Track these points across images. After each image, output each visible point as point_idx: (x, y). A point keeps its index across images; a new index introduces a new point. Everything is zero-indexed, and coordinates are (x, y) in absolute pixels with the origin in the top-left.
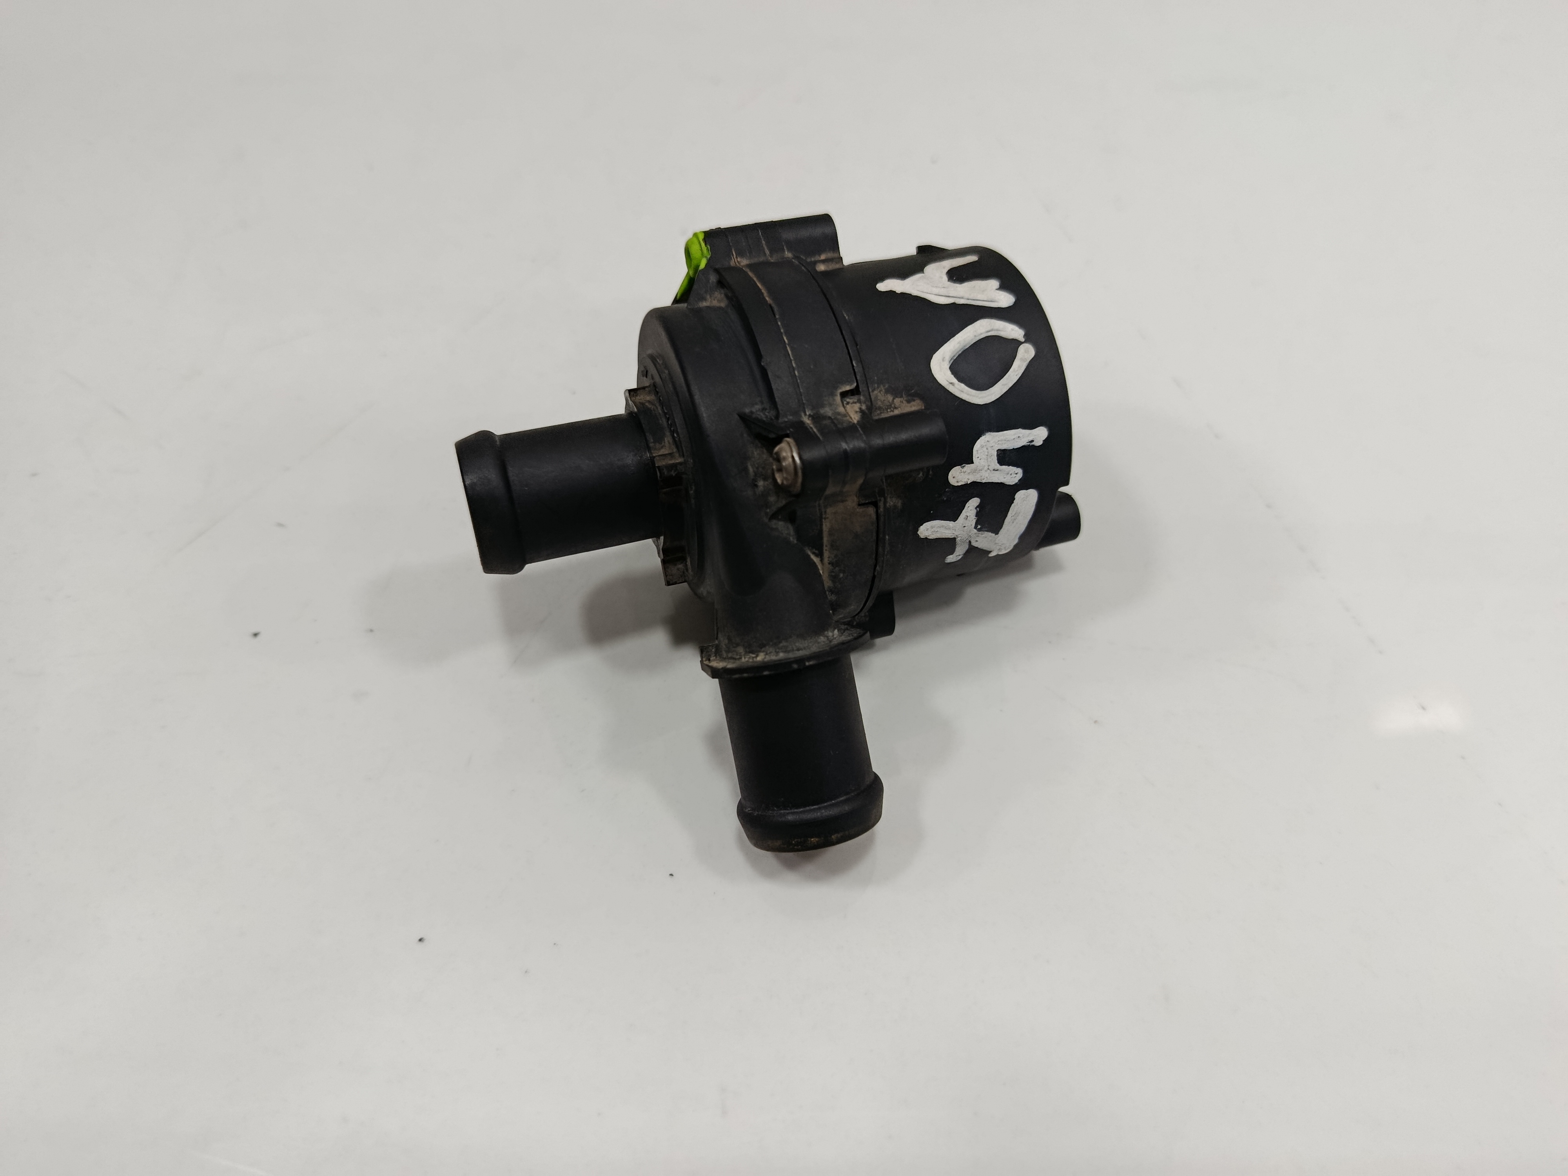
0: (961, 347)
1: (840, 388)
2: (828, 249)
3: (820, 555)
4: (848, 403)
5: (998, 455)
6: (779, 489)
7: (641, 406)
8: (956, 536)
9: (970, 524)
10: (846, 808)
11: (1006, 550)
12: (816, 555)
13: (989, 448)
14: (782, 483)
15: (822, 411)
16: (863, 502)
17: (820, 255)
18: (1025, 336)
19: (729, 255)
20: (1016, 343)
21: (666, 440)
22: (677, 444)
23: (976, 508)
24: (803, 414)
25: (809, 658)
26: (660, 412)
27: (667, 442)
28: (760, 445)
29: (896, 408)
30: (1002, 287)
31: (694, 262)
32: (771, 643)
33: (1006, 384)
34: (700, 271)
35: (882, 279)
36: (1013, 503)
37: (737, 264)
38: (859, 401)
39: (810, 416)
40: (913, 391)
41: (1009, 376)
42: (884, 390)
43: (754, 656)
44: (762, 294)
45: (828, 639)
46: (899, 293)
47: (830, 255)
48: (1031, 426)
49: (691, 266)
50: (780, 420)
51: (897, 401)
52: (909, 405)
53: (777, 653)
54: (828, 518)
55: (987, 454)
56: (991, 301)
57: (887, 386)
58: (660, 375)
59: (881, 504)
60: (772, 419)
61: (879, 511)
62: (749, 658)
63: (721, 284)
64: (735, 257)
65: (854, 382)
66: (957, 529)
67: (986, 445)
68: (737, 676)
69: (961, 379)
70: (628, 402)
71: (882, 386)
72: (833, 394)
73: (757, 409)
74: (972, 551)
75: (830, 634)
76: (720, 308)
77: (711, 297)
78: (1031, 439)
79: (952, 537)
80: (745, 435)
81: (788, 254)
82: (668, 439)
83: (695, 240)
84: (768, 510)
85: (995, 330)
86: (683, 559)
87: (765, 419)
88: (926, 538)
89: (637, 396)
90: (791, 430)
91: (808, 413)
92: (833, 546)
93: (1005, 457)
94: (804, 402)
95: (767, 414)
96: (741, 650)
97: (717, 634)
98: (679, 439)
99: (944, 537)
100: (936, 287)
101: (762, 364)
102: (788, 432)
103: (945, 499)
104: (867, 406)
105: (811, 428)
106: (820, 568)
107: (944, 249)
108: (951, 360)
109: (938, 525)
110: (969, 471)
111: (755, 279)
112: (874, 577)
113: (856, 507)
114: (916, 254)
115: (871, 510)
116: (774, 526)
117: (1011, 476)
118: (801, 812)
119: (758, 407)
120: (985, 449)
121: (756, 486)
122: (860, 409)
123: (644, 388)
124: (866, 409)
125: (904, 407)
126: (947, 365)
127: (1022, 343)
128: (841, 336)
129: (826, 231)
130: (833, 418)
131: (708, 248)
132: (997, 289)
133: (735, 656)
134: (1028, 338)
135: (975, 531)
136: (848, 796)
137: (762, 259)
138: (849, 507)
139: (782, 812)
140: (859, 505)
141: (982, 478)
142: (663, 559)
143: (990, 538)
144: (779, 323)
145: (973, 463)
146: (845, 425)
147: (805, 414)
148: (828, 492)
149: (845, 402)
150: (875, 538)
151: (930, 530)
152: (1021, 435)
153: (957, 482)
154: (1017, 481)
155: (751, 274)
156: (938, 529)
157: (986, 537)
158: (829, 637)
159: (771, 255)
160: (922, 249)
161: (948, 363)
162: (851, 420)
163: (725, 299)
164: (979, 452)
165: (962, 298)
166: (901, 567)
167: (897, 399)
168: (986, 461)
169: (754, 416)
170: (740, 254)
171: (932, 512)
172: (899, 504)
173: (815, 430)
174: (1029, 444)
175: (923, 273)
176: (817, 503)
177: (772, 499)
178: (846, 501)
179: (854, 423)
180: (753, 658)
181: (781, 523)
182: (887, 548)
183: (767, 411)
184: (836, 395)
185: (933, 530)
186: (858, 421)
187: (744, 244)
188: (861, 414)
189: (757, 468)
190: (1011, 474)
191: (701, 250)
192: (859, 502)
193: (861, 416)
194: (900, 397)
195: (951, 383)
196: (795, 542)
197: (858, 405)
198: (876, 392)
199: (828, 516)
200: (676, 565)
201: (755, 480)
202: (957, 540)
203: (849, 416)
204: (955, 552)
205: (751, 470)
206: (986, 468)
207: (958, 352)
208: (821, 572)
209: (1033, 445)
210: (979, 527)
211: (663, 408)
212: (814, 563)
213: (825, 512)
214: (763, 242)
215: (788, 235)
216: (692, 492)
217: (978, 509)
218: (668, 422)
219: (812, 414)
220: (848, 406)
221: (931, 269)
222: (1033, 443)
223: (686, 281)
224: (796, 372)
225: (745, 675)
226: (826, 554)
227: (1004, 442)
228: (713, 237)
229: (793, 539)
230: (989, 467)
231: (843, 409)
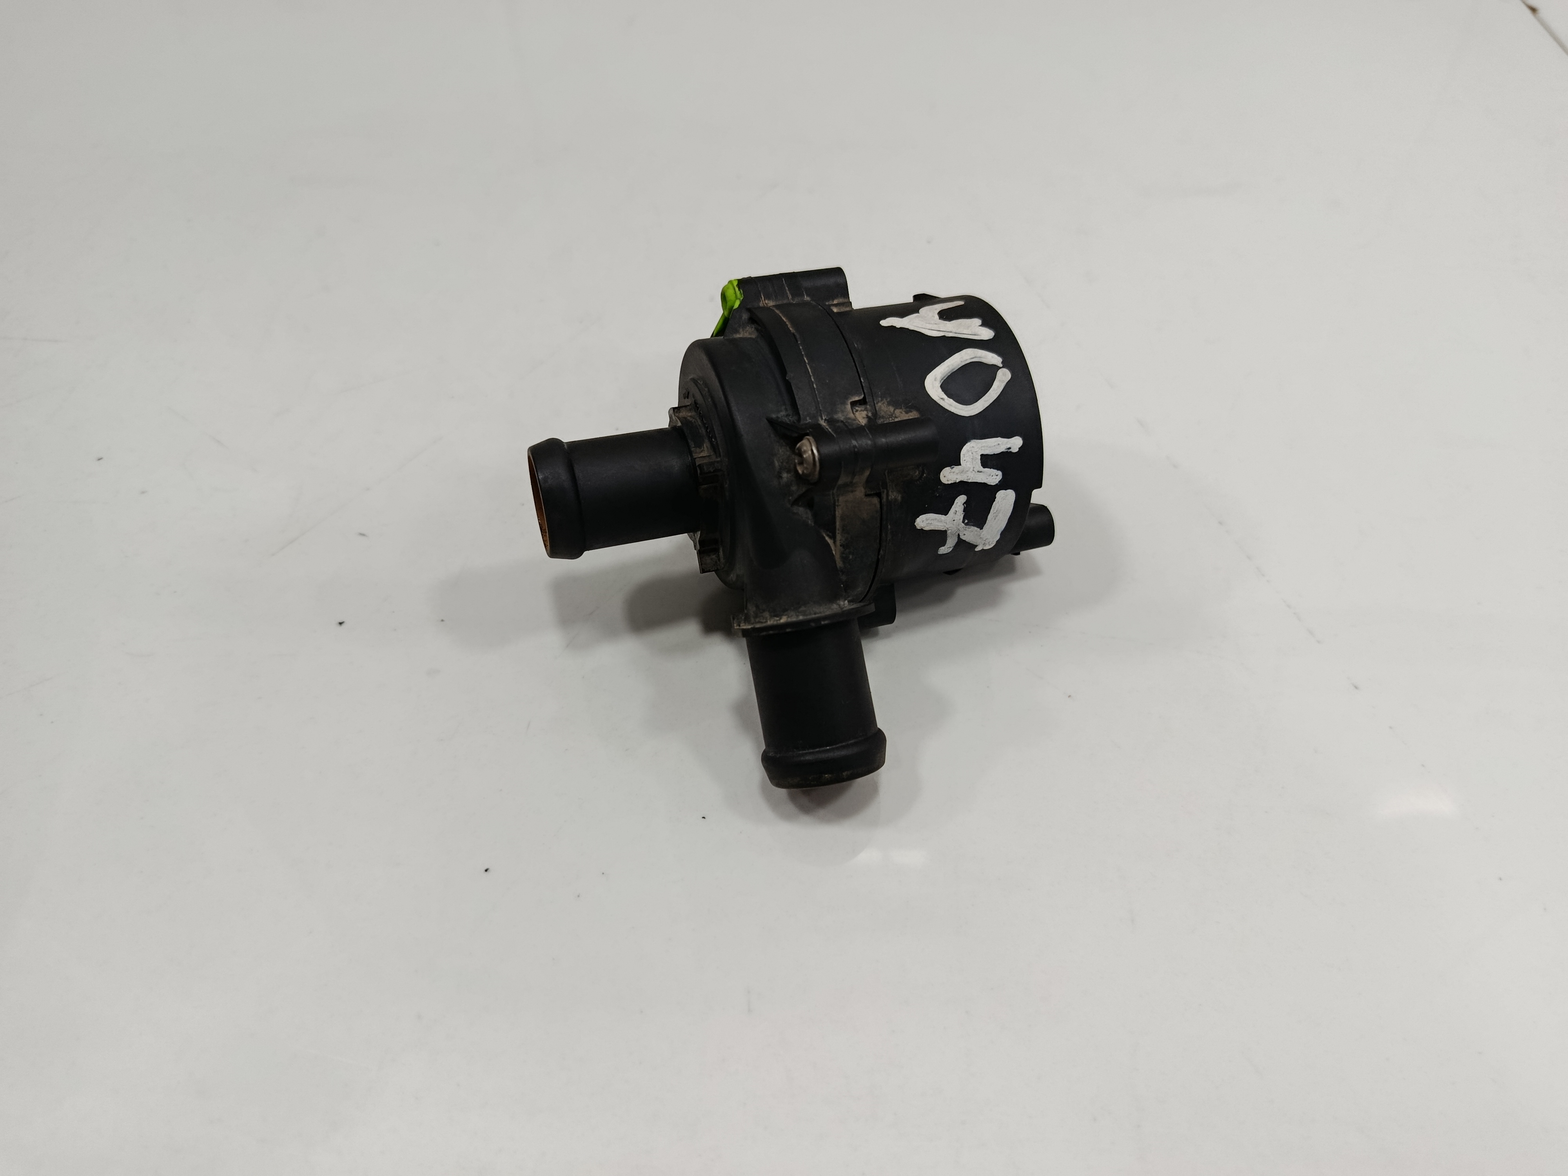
0: (950, 370)
1: (851, 399)
2: (839, 295)
3: (833, 537)
4: (857, 411)
5: (981, 459)
6: (800, 479)
7: (684, 421)
8: (948, 529)
9: (958, 519)
10: (855, 750)
11: (989, 545)
12: (830, 537)
13: (974, 453)
14: (803, 472)
15: (836, 417)
16: (869, 493)
17: (833, 300)
18: (1002, 362)
19: (758, 298)
20: (995, 368)
21: (705, 446)
22: (714, 448)
23: (963, 504)
24: (820, 419)
25: (825, 618)
26: (700, 424)
27: (706, 448)
28: (784, 444)
29: (896, 417)
30: (984, 324)
31: (729, 304)
32: (792, 608)
33: (987, 401)
34: (734, 310)
35: (885, 318)
36: (994, 501)
37: (765, 305)
38: (866, 409)
39: (825, 420)
40: (910, 404)
41: (990, 394)
42: (886, 403)
43: (778, 619)
44: (787, 325)
45: (840, 607)
46: (899, 327)
47: (841, 300)
48: (1008, 435)
49: (726, 306)
50: (802, 422)
51: (898, 412)
52: (907, 415)
53: (798, 616)
54: (840, 505)
55: (972, 457)
56: (975, 335)
57: (888, 400)
58: (701, 392)
59: (884, 496)
60: (794, 423)
61: (882, 501)
62: (774, 621)
63: (753, 320)
64: (763, 299)
65: (861, 395)
66: (948, 522)
67: (971, 450)
68: (764, 633)
69: (949, 395)
70: (672, 418)
71: (885, 400)
72: (844, 403)
73: (783, 415)
74: (961, 543)
75: (842, 603)
76: (751, 338)
77: (743, 330)
78: (1008, 447)
79: (944, 529)
80: (772, 436)
81: (807, 298)
82: (706, 445)
83: (731, 287)
84: (791, 498)
85: (977, 357)
86: (716, 551)
87: (789, 422)
88: (922, 529)
89: (680, 412)
90: (810, 430)
91: (824, 418)
92: (844, 530)
93: (987, 461)
94: (821, 408)
95: (790, 418)
96: (767, 614)
97: (746, 604)
98: (717, 442)
99: (937, 529)
100: (929, 323)
101: (787, 378)
102: (808, 431)
103: (937, 495)
104: (872, 413)
105: (827, 429)
106: (833, 549)
107: (935, 297)
108: (942, 379)
109: (932, 518)
110: (957, 472)
111: (781, 315)
112: (878, 560)
113: (863, 497)
114: (912, 301)
115: (875, 500)
116: (795, 511)
117: (993, 477)
118: (817, 752)
119: (783, 413)
120: (970, 453)
121: (781, 477)
122: (867, 415)
123: (686, 406)
124: (872, 415)
125: (902, 415)
126: (938, 384)
127: (1000, 368)
128: (851, 358)
129: (838, 280)
130: (844, 421)
131: (741, 292)
132: (979, 326)
133: (762, 621)
134: (1005, 365)
135: (963, 524)
136: (856, 740)
137: (785, 302)
138: (857, 497)
139: (801, 752)
140: (867, 495)
141: (969, 478)
142: (699, 550)
143: (976, 533)
144: (801, 348)
145: (960, 465)
146: (855, 426)
147: (822, 419)
148: (840, 482)
149: (854, 410)
150: (879, 524)
151: (926, 522)
152: (1000, 443)
153: (948, 481)
154: (997, 482)
155: (777, 311)
156: (932, 522)
157: (972, 531)
158: (841, 606)
159: (793, 299)
160: (916, 297)
161: (939, 382)
162: (859, 423)
163: (755, 331)
164: (966, 456)
165: (951, 332)
166: (901, 556)
167: (897, 410)
168: (971, 464)
169: (780, 420)
170: (768, 297)
171: (926, 506)
172: (899, 498)
173: (830, 430)
174: (1007, 450)
175: (919, 313)
176: (831, 493)
177: (794, 488)
178: (855, 491)
179: (862, 425)
180: (777, 620)
181: (801, 509)
182: (889, 537)
183: (791, 417)
184: (847, 404)
185: (927, 522)
186: (865, 424)
187: (771, 289)
188: (867, 419)
189: (782, 463)
190: (992, 476)
191: (735, 293)
192: (866, 492)
193: (868, 420)
194: (900, 409)
195: (942, 399)
196: (813, 525)
197: (865, 412)
198: (880, 404)
199: (840, 504)
200: (710, 556)
201: (780, 473)
202: (948, 532)
203: (858, 420)
204: (946, 544)
205: (777, 464)
206: (971, 470)
207: (947, 374)
208: (834, 553)
209: (1011, 452)
210: (966, 521)
211: (702, 420)
212: (828, 544)
213: (838, 500)
214: (787, 288)
215: (807, 284)
216: (727, 486)
217: (965, 505)
218: (707, 430)
219: (827, 418)
220: (857, 413)
221: (924, 311)
222: (1010, 450)
223: (721, 321)
224: (815, 385)
225: (771, 632)
226: (838, 537)
227: (986, 448)
228: (744, 283)
229: (810, 522)
230: (974, 469)
231: (853, 415)
